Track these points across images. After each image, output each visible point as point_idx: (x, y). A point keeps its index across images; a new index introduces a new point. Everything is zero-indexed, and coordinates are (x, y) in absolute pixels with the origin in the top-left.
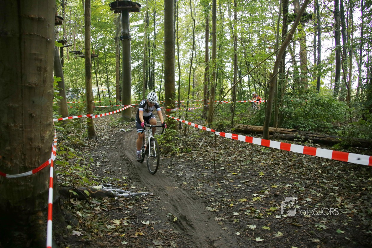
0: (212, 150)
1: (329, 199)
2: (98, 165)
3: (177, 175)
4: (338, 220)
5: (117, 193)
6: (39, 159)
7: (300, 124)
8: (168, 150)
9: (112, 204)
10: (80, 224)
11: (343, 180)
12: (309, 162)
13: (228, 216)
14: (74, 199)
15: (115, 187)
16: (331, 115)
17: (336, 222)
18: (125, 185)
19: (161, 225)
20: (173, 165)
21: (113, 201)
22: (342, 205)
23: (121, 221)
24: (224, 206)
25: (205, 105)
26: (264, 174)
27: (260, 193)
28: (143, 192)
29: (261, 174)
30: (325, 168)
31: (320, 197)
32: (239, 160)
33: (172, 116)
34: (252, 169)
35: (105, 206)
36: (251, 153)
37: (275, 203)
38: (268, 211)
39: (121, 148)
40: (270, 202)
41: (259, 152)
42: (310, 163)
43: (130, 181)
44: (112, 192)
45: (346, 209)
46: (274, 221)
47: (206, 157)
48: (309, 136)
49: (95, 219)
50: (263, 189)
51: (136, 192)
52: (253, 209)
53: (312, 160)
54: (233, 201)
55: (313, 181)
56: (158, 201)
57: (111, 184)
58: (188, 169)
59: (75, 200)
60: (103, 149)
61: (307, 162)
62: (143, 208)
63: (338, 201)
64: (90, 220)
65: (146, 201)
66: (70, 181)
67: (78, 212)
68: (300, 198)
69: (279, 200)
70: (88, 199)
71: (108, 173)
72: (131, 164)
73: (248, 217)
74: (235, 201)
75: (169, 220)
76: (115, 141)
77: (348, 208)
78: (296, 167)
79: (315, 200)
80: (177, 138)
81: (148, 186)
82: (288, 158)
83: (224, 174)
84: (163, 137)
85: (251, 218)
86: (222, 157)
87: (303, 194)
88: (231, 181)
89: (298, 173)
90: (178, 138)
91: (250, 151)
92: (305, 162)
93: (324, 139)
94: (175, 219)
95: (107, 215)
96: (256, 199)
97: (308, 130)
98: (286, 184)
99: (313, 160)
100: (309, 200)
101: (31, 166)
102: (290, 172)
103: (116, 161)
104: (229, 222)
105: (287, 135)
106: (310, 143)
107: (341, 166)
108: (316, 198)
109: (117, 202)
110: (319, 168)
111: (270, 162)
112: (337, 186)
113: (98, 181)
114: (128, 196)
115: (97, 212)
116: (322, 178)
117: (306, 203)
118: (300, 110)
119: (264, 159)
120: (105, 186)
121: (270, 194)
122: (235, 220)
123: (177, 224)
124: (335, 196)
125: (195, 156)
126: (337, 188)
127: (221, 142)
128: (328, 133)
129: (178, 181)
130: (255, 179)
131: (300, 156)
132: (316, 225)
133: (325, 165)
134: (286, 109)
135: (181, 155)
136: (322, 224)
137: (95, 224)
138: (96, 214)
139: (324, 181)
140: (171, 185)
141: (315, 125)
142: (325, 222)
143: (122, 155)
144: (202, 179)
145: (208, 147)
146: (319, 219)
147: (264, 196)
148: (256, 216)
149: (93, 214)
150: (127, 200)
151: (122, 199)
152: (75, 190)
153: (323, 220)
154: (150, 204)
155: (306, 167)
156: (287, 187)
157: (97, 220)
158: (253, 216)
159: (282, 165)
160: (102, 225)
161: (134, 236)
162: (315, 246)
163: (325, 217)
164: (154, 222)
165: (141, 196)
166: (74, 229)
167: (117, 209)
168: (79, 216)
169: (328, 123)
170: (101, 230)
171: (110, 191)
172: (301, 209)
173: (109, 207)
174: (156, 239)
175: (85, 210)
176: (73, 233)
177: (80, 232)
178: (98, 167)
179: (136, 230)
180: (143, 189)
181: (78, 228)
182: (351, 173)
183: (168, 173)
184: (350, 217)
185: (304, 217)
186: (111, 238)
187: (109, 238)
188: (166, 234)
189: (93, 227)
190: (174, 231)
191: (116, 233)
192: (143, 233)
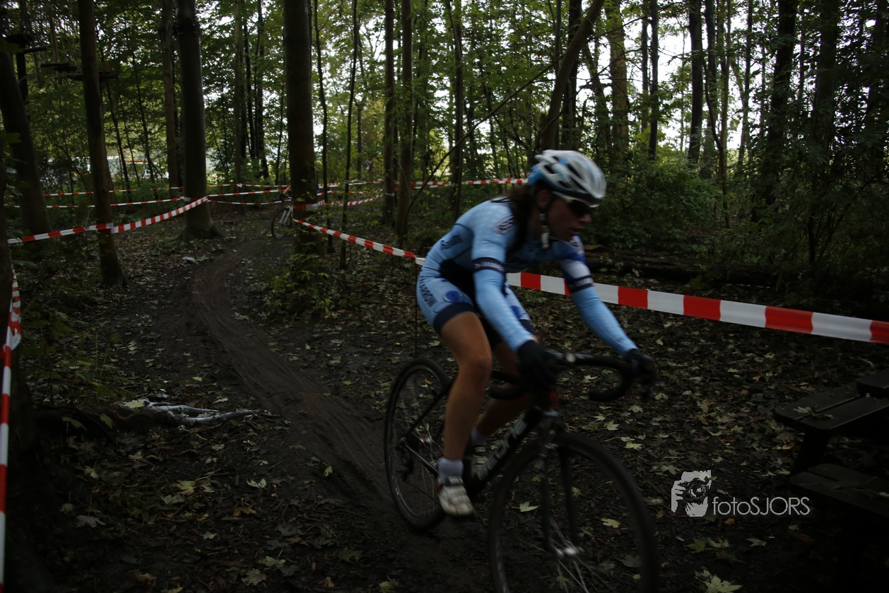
0: (410, 301)
1: (681, 405)
2: (132, 349)
3: (328, 365)
4: (702, 452)
5: (183, 415)
7: (613, 234)
8: (302, 305)
9: (172, 444)
10: (95, 499)
11: (712, 361)
12: (635, 320)
14: (75, 437)
15: (174, 400)
16: (682, 211)
17: (698, 457)
18: (202, 394)
19: (294, 486)
20: (316, 339)
21: (173, 435)
22: (709, 418)
23: (198, 484)
25: (389, 193)
28: (246, 411)
30: (672, 334)
31: (662, 401)
33: (310, 221)
35: (154, 449)
39: (187, 305)
42: (638, 323)
43: (215, 384)
44: (170, 412)
45: (720, 427)
47: (395, 319)
48: (633, 260)
49: (132, 482)
51: (229, 411)
53: (641, 316)
56: (285, 428)
57: (166, 393)
58: (353, 349)
59: (78, 441)
60: (143, 310)
61: (629, 323)
62: (248, 449)
63: (701, 410)
64: (118, 486)
65: (255, 430)
66: (64, 393)
67: (88, 470)
68: (618, 406)
69: (569, 413)
70: (111, 434)
71: (159, 366)
72: (213, 342)
75: (314, 474)
76: (171, 288)
77: (722, 424)
79: (651, 410)
80: (322, 274)
81: (259, 394)
83: (440, 356)
84: (288, 274)
87: (623, 397)
90: (326, 275)
93: (667, 267)
94: (329, 470)
95: (162, 472)
97: (630, 246)
98: (585, 374)
99: (644, 317)
100: (636, 409)
102: (593, 345)
103: (176, 338)
106: (636, 277)
107: (707, 329)
108: (653, 405)
109: (184, 438)
110: (658, 336)
111: (546, 324)
112: (698, 376)
113: (134, 389)
114: (211, 421)
115: (136, 466)
116: (666, 357)
117: (630, 417)
118: (613, 200)
120: (152, 399)
123: (333, 482)
124: (694, 398)
125: (369, 316)
126: (698, 379)
128: (676, 252)
129: (329, 378)
132: (655, 465)
133: (670, 327)
135: (335, 315)
136: (667, 463)
137: (132, 496)
138: (134, 469)
139: (670, 364)
140: (314, 390)
141: (647, 236)
142: (673, 458)
143: (192, 321)
144: (388, 371)
145: (400, 294)
146: (660, 451)
149: (126, 472)
150: (209, 430)
151: (197, 430)
152: (77, 415)
153: (669, 453)
154: (265, 438)
156: (587, 381)
157: (137, 484)
160: (151, 496)
161: (231, 519)
162: (652, 514)
163: (674, 446)
164: (277, 481)
165: (242, 419)
166: (81, 510)
167: (184, 454)
168: (92, 478)
169: (675, 230)
170: (148, 508)
171: (165, 412)
172: (621, 431)
173: (165, 450)
174: (284, 522)
175: (106, 463)
176: (78, 521)
177: (96, 517)
178: (133, 353)
179: (234, 504)
180: (247, 403)
181: (91, 509)
182: (729, 343)
183: (305, 360)
184: (728, 444)
185: (627, 449)
186: (175, 527)
187: (169, 527)
188: (308, 507)
189: (128, 503)
190: (327, 500)
191: (188, 514)
192: (253, 509)
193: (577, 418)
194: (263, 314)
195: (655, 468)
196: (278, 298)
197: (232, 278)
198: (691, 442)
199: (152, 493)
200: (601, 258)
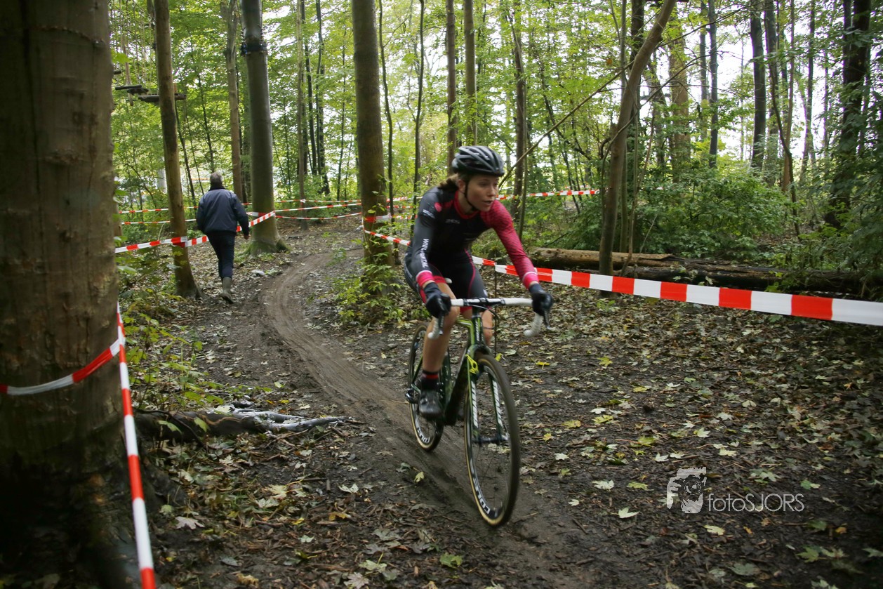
1: (771, 412)
2: (210, 358)
4: (800, 460)
5: (269, 421)
6: (86, 344)
7: (681, 243)
8: (375, 316)
9: (261, 449)
10: (192, 502)
11: (798, 369)
12: (712, 328)
13: (543, 463)
14: (167, 441)
15: (260, 407)
16: (752, 218)
17: (796, 464)
18: (284, 401)
19: (386, 491)
20: (391, 349)
21: (261, 441)
22: (802, 425)
23: (289, 488)
24: (531, 440)
26: (611, 362)
27: (608, 405)
28: (331, 417)
29: (606, 361)
30: (752, 341)
31: (751, 409)
32: (548, 332)
33: (380, 232)
34: (581, 351)
35: (244, 454)
36: (574, 315)
37: (648, 428)
38: (635, 446)
39: (260, 316)
40: (637, 426)
41: (592, 310)
42: (715, 331)
43: (295, 392)
44: (257, 418)
45: (815, 434)
46: (654, 468)
48: (704, 268)
49: (225, 486)
50: (615, 397)
51: (313, 418)
52: (600, 443)
53: (718, 324)
54: (548, 427)
55: (727, 372)
56: (371, 435)
57: (250, 400)
59: (170, 444)
60: (217, 321)
61: (707, 330)
62: (337, 454)
63: (793, 417)
64: (213, 489)
65: (341, 436)
66: (151, 399)
67: (183, 473)
68: (705, 413)
69: (658, 421)
70: (201, 438)
71: (238, 375)
72: (289, 352)
73: (591, 464)
74: (555, 426)
75: (405, 480)
76: (243, 300)
77: (818, 432)
78: (684, 341)
79: (740, 417)
80: (394, 285)
81: (340, 401)
82: (661, 321)
83: (519, 365)
84: (361, 285)
85: (598, 464)
86: (507, 326)
87: (709, 404)
88: (537, 380)
89: (690, 355)
90: (399, 286)
91: (571, 310)
92: (703, 329)
93: (740, 275)
95: (253, 476)
96: (602, 419)
97: (699, 255)
98: (666, 382)
99: (721, 325)
100: (724, 416)
101: (70, 364)
102: (672, 353)
103: (252, 347)
104: (549, 478)
105: (652, 269)
106: (709, 285)
107: (787, 336)
108: (742, 412)
109: (272, 444)
110: (739, 343)
111: (622, 333)
112: (785, 383)
114: (297, 427)
115: (228, 470)
116: (749, 364)
117: (719, 424)
118: (682, 210)
119: (606, 326)
120: (237, 406)
121: (632, 407)
122: (564, 472)
123: (425, 488)
124: (784, 404)
126: (785, 386)
127: (498, 291)
128: (747, 261)
130: (591, 374)
131: (690, 317)
132: (753, 472)
133: (750, 334)
134: (649, 209)
135: (407, 325)
136: (765, 470)
137: (227, 499)
138: (225, 473)
139: (754, 371)
140: (395, 397)
141: (716, 244)
142: (771, 465)
143: (266, 331)
146: (756, 458)
147: (619, 412)
148: (609, 459)
149: (219, 476)
150: (296, 436)
151: (284, 435)
152: (171, 419)
153: (765, 461)
154: (352, 445)
155: (707, 342)
156: (670, 389)
157: (230, 488)
158: (602, 460)
159: (651, 339)
160: (245, 499)
161: (326, 523)
162: (757, 522)
163: (770, 453)
164: (369, 487)
165: (327, 426)
166: (179, 512)
167: (273, 459)
168: (187, 481)
169: (745, 238)
170: (244, 511)
171: (252, 418)
172: (712, 438)
173: (254, 455)
174: (381, 527)
175: (197, 466)
176: (178, 522)
177: (194, 518)
178: (211, 362)
179: (328, 509)
180: (330, 410)
181: (189, 512)
182: (812, 351)
183: (383, 369)
184: (827, 452)
185: (721, 456)
186: (271, 530)
187: (266, 531)
188: (403, 512)
189: (224, 506)
190: (421, 505)
191: (283, 518)
192: (347, 513)
193: (665, 425)
194: (336, 324)
195: (753, 475)
196: (350, 309)
197: (302, 290)
198: (787, 449)
199: (245, 497)
200: (671, 267)
